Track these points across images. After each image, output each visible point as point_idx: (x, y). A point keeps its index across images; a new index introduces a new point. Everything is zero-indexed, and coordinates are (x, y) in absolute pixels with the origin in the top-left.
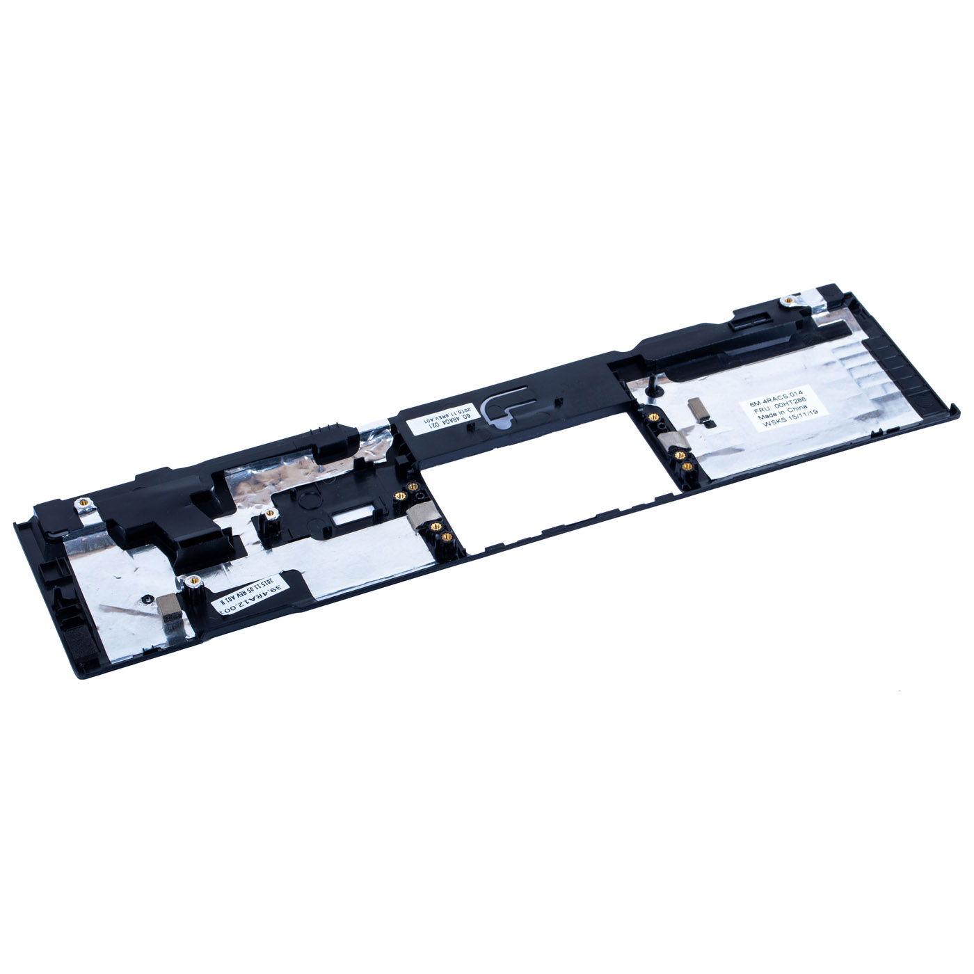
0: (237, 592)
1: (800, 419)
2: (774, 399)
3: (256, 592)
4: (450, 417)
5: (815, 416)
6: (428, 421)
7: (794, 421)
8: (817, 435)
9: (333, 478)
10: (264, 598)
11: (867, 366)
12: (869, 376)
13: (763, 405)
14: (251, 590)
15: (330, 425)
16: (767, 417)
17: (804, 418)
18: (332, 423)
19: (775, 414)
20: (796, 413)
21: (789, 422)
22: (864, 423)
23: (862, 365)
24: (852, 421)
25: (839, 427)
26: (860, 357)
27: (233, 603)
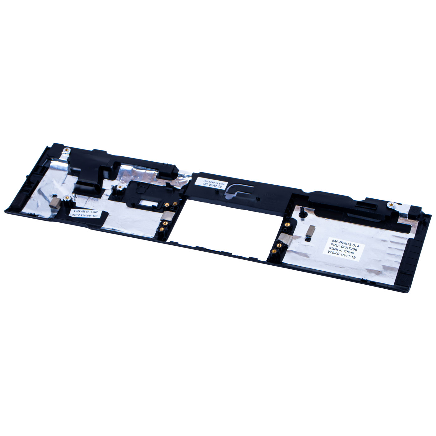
0: (83, 210)
1: (345, 257)
2: (345, 243)
3: (89, 214)
4: (215, 184)
5: (353, 259)
6: (205, 181)
7: (342, 257)
8: (343, 267)
9: (157, 185)
10: (89, 217)
11: (398, 250)
12: (394, 255)
13: (337, 244)
14: (87, 212)
15: (172, 164)
16: (334, 249)
17: (347, 258)
18: (173, 164)
19: (337, 250)
20: (346, 254)
21: (340, 256)
22: (368, 273)
23: (396, 249)
24: (364, 269)
25: (356, 269)
26: (400, 245)
27: (79, 213)
